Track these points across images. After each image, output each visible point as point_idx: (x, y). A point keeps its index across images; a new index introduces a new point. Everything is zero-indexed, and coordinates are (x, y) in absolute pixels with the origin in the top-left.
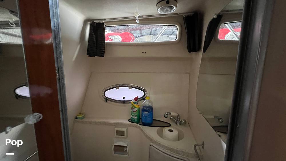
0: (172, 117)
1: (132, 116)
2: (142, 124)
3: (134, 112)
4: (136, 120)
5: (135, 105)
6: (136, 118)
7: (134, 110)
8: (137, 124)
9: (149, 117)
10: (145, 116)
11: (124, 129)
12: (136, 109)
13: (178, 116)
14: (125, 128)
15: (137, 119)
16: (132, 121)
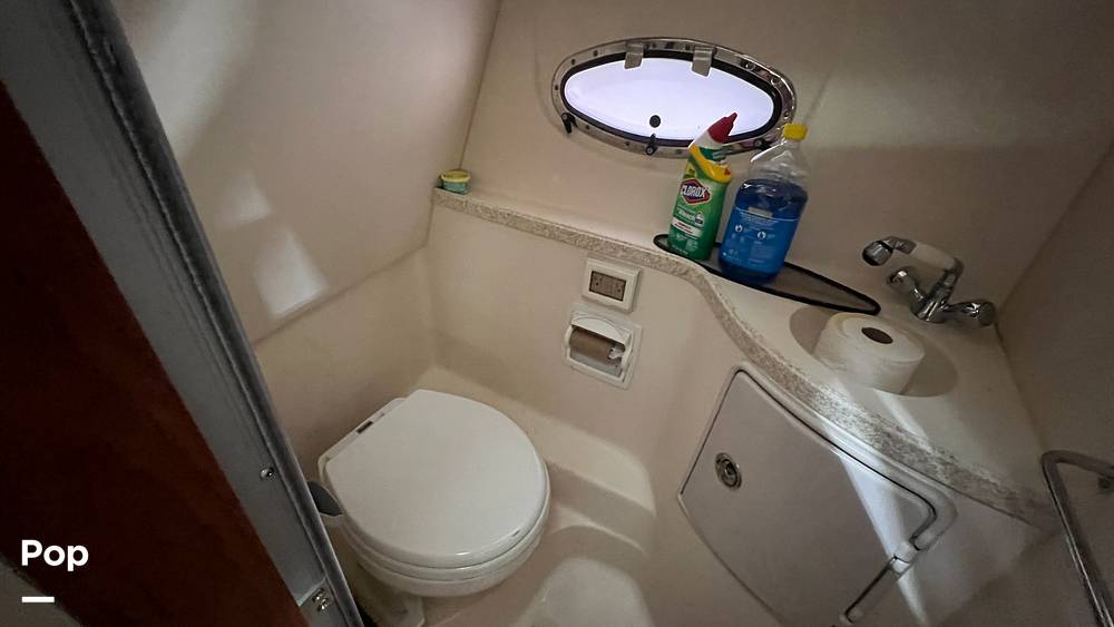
0: (902, 274)
1: (676, 221)
4: (691, 246)
5: (709, 166)
6: (696, 232)
7: (693, 191)
11: (628, 274)
14: (633, 268)
15: (699, 240)
16: (669, 243)
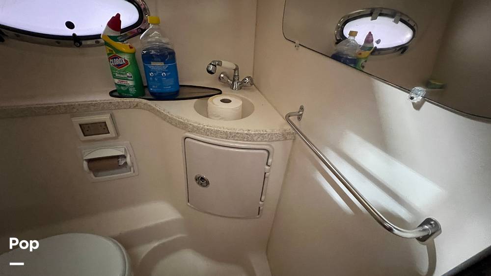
0: (222, 75)
1: (116, 81)
2: (151, 98)
3: (119, 66)
4: (132, 91)
5: (118, 45)
6: (131, 83)
7: (117, 62)
8: (137, 100)
9: (166, 77)
10: (156, 74)
11: (105, 117)
12: (126, 57)
13: (235, 70)
14: (105, 113)
15: (134, 86)
16: (119, 93)
